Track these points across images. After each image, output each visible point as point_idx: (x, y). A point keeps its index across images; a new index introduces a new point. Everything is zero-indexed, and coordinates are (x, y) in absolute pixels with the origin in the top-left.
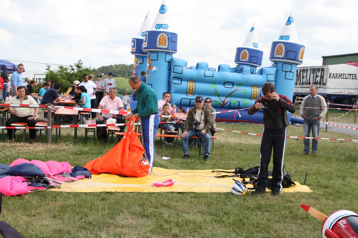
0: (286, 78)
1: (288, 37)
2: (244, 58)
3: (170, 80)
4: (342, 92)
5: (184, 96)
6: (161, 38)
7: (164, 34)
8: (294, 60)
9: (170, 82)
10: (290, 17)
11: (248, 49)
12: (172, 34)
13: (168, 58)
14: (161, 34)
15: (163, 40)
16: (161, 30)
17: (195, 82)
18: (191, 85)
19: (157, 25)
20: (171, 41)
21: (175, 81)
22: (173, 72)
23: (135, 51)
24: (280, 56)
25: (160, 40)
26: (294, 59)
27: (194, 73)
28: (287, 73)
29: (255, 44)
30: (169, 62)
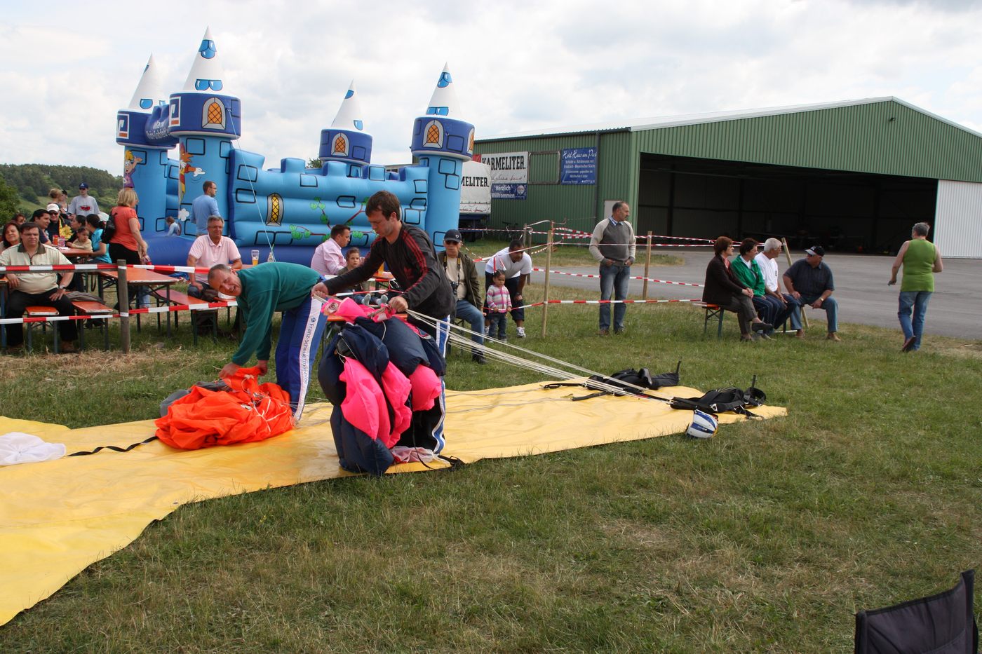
0: (447, 186)
1: (445, 110)
2: (339, 149)
3: (232, 196)
4: (466, 210)
5: (262, 226)
6: (212, 109)
7: (218, 101)
8: (460, 152)
9: (232, 198)
10: (444, 74)
11: (346, 133)
12: (232, 100)
13: (226, 149)
14: (211, 101)
15: (215, 113)
16: (209, 91)
17: (281, 197)
18: (276, 204)
19: (199, 82)
20: (232, 116)
21: (241, 197)
22: (238, 178)
23: (128, 138)
24: (436, 145)
25: (210, 112)
26: (461, 150)
27: (280, 179)
28: (449, 176)
29: (358, 124)
30: (226, 158)
